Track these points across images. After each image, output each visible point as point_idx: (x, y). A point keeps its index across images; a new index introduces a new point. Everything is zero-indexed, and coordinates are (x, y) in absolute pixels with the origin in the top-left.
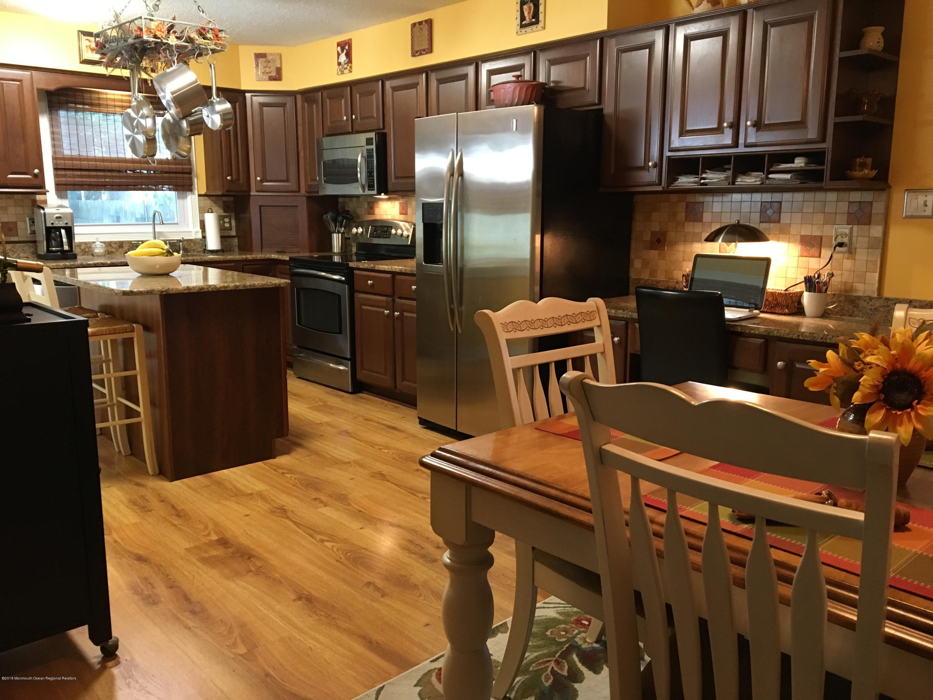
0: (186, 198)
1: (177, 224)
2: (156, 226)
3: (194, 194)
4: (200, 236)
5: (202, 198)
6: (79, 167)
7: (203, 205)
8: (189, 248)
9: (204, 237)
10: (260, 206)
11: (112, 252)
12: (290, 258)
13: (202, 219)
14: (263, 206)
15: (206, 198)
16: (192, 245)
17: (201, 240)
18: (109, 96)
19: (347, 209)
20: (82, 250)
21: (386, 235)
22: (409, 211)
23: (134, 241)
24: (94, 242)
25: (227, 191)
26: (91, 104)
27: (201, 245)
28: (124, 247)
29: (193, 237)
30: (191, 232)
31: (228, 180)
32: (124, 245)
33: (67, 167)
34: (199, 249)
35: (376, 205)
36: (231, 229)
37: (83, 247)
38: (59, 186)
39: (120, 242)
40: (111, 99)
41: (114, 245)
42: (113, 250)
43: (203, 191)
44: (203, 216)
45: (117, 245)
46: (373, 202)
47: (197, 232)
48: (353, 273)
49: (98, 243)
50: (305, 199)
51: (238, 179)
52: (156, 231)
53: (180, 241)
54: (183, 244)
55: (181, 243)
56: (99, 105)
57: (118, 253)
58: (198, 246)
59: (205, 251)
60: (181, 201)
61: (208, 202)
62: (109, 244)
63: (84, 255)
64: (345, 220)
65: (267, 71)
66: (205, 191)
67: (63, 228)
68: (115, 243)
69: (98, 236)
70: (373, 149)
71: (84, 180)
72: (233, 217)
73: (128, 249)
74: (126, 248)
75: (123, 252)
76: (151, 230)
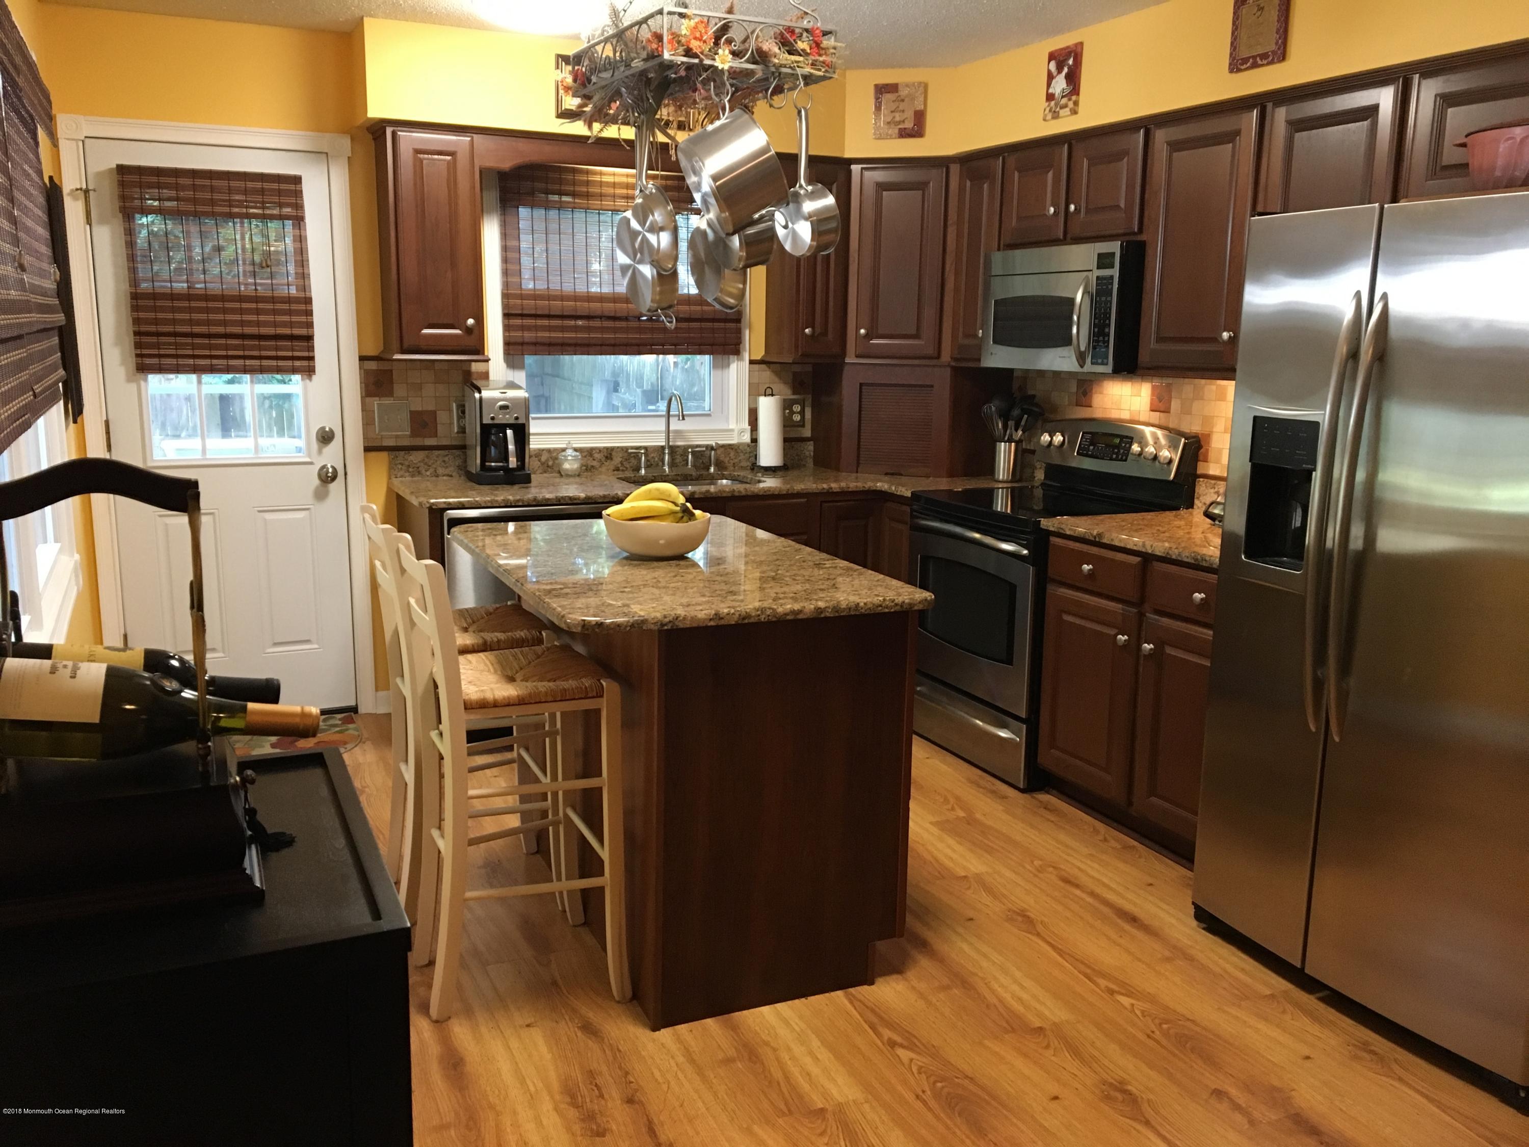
0: (729, 366)
1: (709, 415)
2: (671, 419)
3: (741, 359)
4: (746, 438)
5: (756, 367)
6: (546, 312)
7: (756, 381)
8: (726, 460)
9: (754, 440)
10: (861, 385)
11: (592, 466)
12: (912, 493)
13: (753, 406)
14: (868, 385)
15: (763, 366)
16: (732, 454)
17: (748, 446)
18: (605, 179)
19: (1031, 392)
20: (543, 464)
21: (1117, 454)
22: (1175, 405)
23: (632, 448)
24: (564, 450)
25: (804, 355)
26: (574, 195)
27: (747, 455)
28: (614, 458)
29: (734, 441)
30: (732, 430)
31: (806, 335)
32: (614, 454)
33: (525, 312)
34: (744, 464)
35: (1095, 388)
36: (803, 426)
37: (543, 459)
38: (511, 347)
39: (607, 448)
40: (608, 184)
41: (596, 456)
42: (595, 463)
43: (759, 354)
44: (756, 402)
45: (602, 455)
46: (1091, 382)
47: (742, 432)
48: (1048, 541)
49: (570, 452)
50: (949, 370)
51: (825, 333)
52: (671, 428)
53: (712, 448)
54: (716, 454)
55: (713, 452)
56: (588, 196)
57: (603, 469)
58: (742, 457)
59: (755, 467)
60: (719, 372)
61: (766, 375)
62: (588, 453)
63: (545, 472)
64: (1026, 416)
65: (898, 119)
66: (763, 353)
67: (511, 426)
68: (600, 450)
69: (567, 438)
70: (1112, 277)
71: (553, 335)
72: (809, 402)
73: (622, 463)
74: (617, 460)
75: (612, 467)
76: (663, 427)
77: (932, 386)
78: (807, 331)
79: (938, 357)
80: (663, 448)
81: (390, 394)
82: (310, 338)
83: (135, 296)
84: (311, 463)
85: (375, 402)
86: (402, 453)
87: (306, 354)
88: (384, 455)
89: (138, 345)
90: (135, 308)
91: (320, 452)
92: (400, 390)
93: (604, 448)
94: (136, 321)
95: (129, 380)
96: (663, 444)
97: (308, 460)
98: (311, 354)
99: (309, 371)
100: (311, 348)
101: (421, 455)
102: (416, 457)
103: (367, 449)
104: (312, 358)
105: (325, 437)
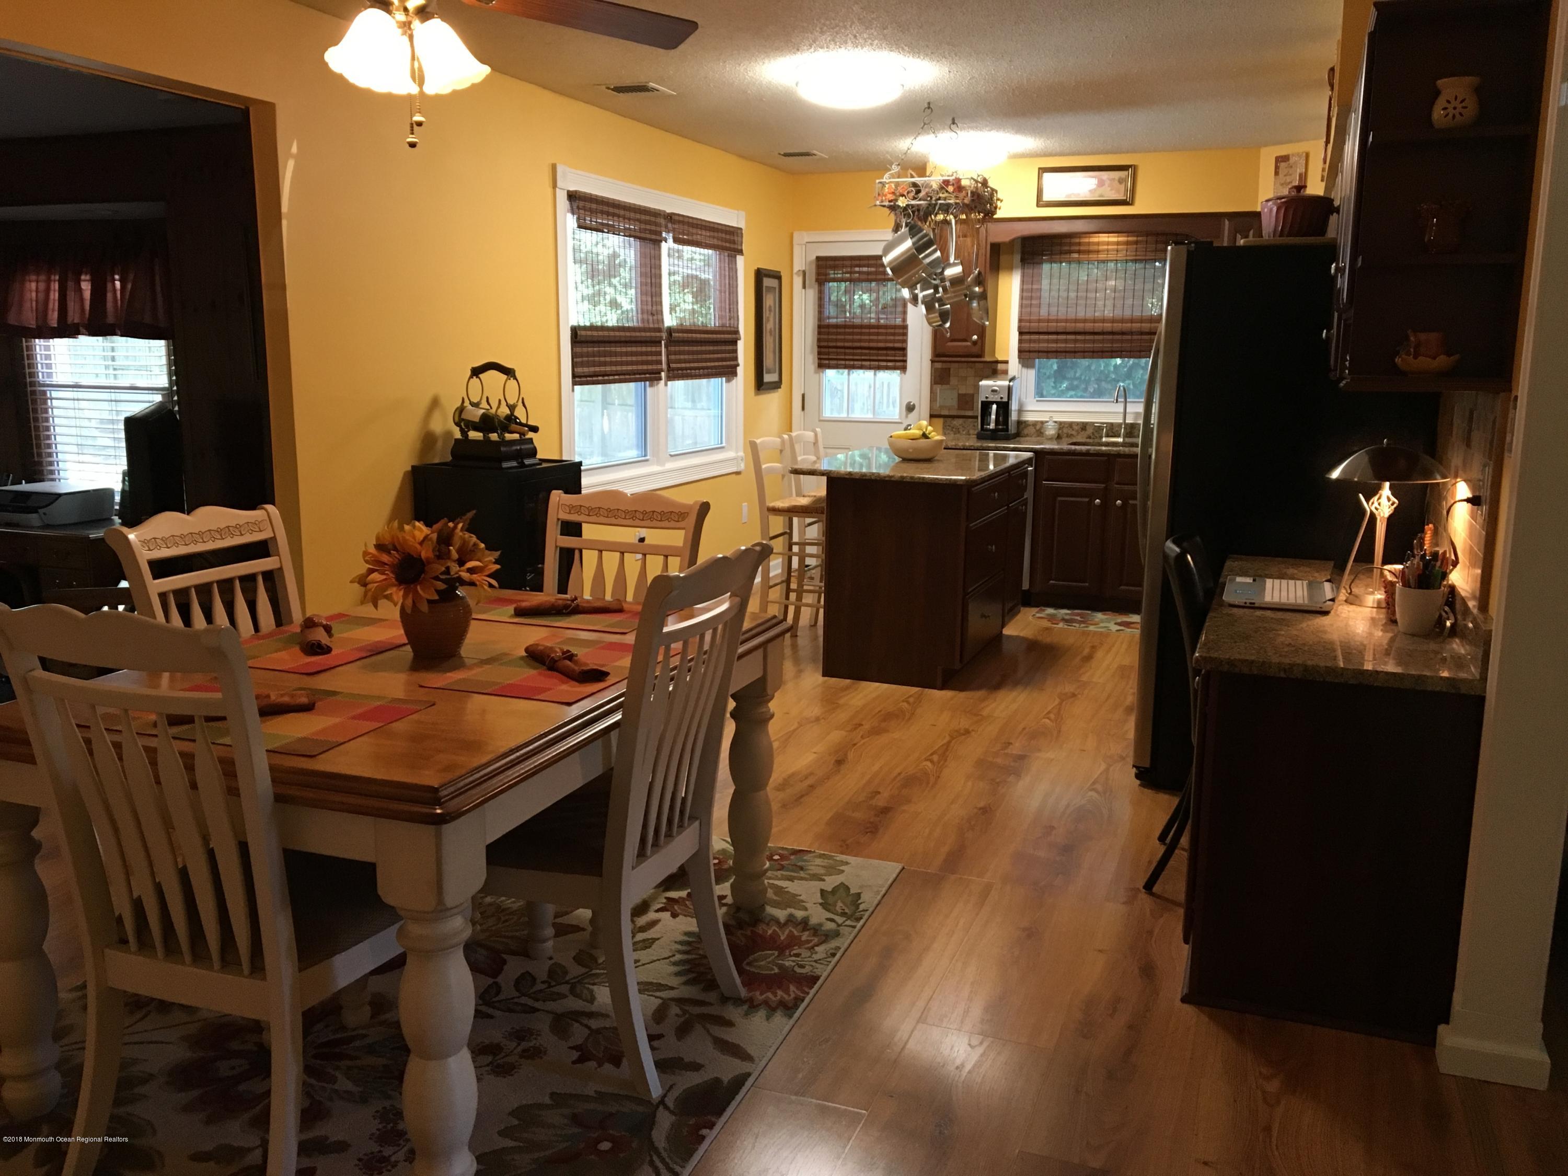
2: (1128, 404)
11: (1072, 435)
20: (1037, 431)
23: (1097, 423)
24: (1047, 422)
28: (1088, 430)
32: (1087, 427)
33: (1031, 331)
37: (1038, 427)
38: (1023, 354)
39: (1083, 423)
41: (1076, 427)
42: (1074, 433)
45: (1079, 427)
49: (1051, 423)
52: (1127, 411)
57: (1080, 437)
62: (1061, 425)
63: (1039, 436)
65: (1288, 181)
67: (997, 403)
68: (1078, 424)
69: (1051, 414)
71: (1059, 345)
73: (1093, 433)
74: (1090, 431)
75: (1086, 436)
76: (1122, 410)
80: (1120, 425)
81: (948, 383)
82: (904, 349)
83: (819, 327)
84: (901, 423)
85: (938, 388)
86: (950, 419)
87: (901, 358)
88: (941, 420)
89: (819, 353)
90: (819, 333)
91: (907, 416)
92: (953, 381)
93: (1081, 422)
94: (819, 340)
95: (816, 372)
96: (1121, 421)
97: (900, 421)
98: (905, 359)
99: (903, 369)
100: (905, 355)
101: (960, 421)
102: (957, 422)
103: (932, 416)
104: (905, 361)
105: (910, 408)
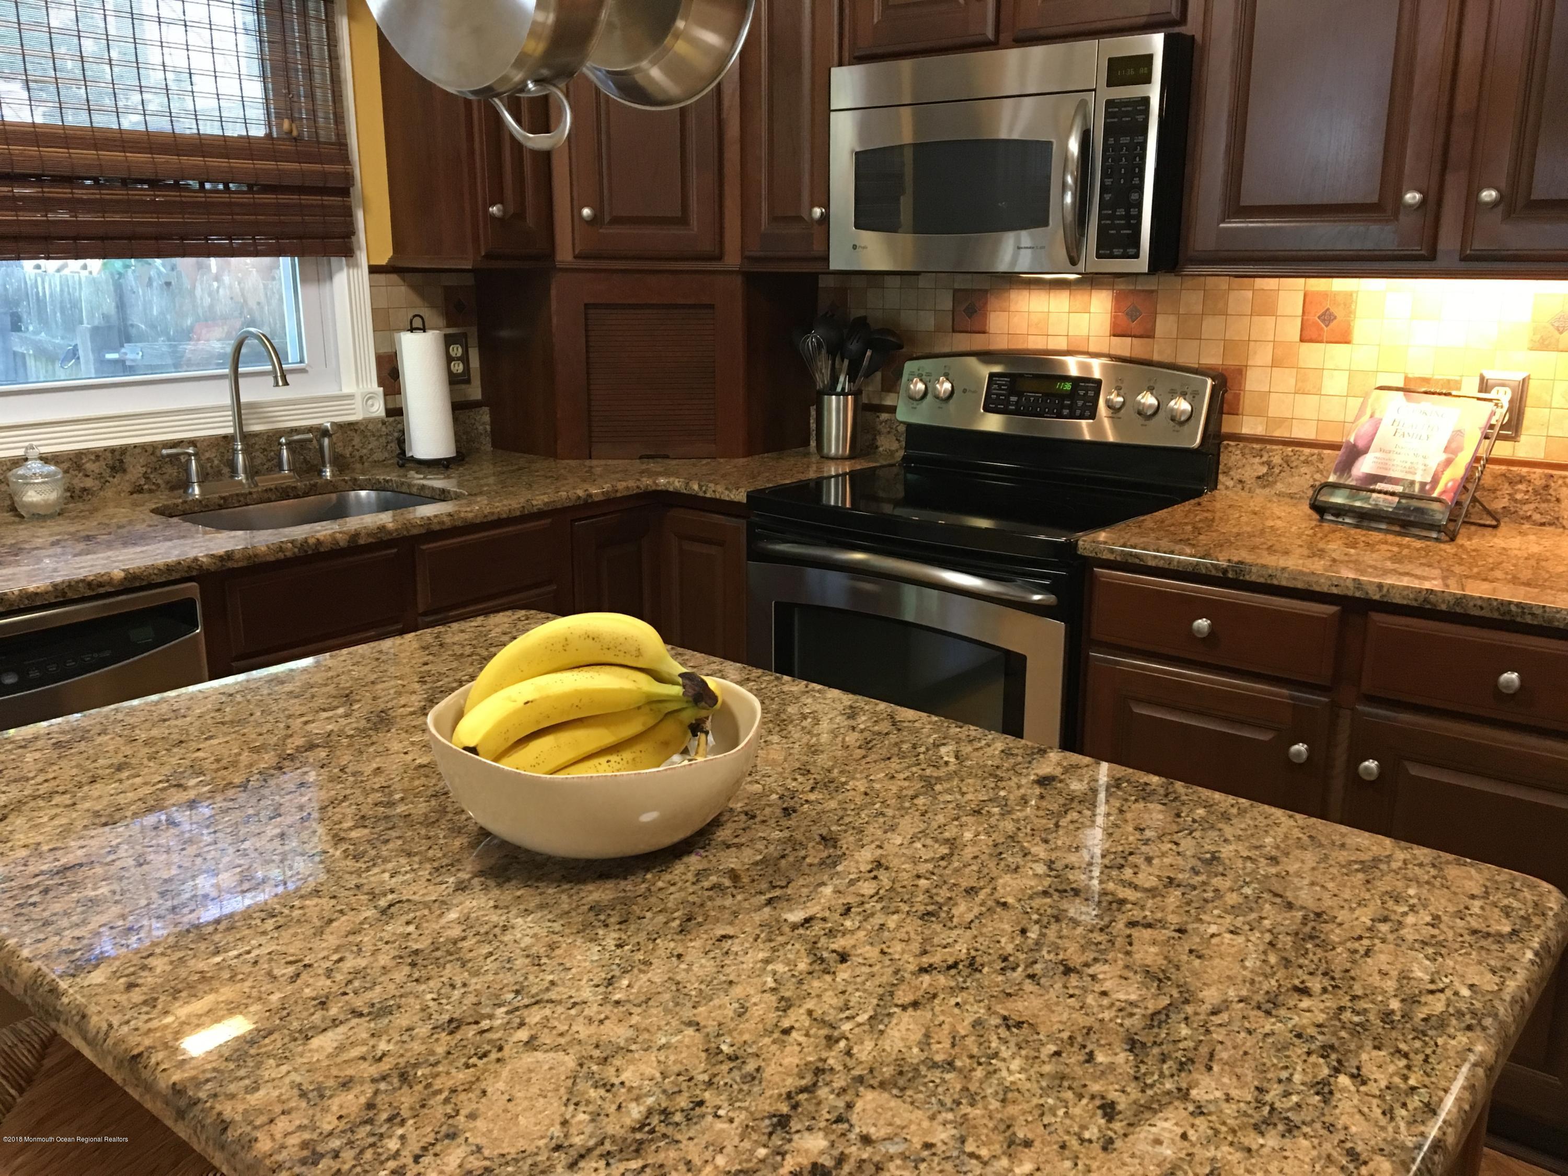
0: (331, 278)
1: (303, 371)
2: (241, 381)
3: (356, 265)
4: (378, 409)
5: (382, 278)
7: (383, 304)
8: (347, 452)
9: (396, 412)
10: (587, 306)
11: (86, 490)
12: (749, 496)
13: (385, 350)
14: (596, 306)
15: (394, 277)
16: (357, 441)
17: (384, 423)
19: (856, 313)
23: (167, 444)
25: (488, 256)
27: (383, 440)
28: (130, 469)
29: (357, 416)
30: (351, 397)
31: (493, 217)
32: (128, 459)
34: (379, 456)
35: (993, 302)
36: (468, 381)
39: (112, 450)
41: (92, 466)
43: (383, 259)
44: (392, 343)
45: (102, 463)
46: (983, 293)
47: (370, 397)
49: (34, 466)
50: (738, 280)
51: (520, 215)
52: (243, 399)
53: (325, 433)
54: (332, 445)
55: (326, 441)
57: (109, 493)
58: (374, 444)
59: (404, 461)
60: (313, 290)
61: (400, 293)
62: (73, 463)
64: (869, 353)
66: (390, 253)
68: (97, 455)
70: (1146, 101)
72: (473, 341)
73: (146, 476)
74: (135, 471)
75: (127, 487)
76: (226, 399)
77: (712, 307)
78: (494, 210)
79: (720, 258)
80: (227, 439)
93: (106, 449)
96: (230, 431)
